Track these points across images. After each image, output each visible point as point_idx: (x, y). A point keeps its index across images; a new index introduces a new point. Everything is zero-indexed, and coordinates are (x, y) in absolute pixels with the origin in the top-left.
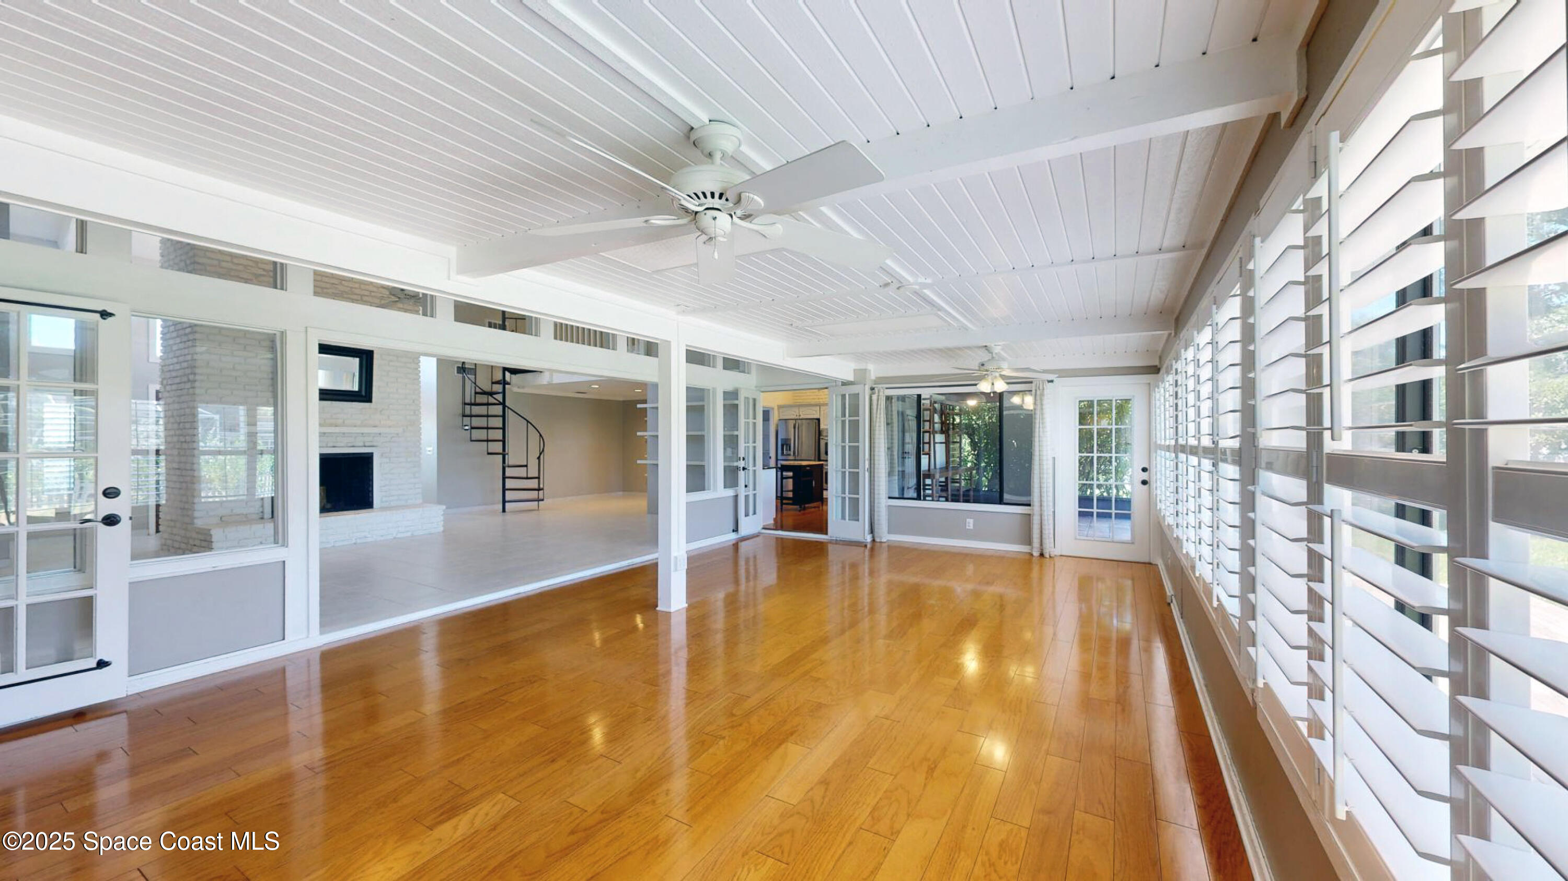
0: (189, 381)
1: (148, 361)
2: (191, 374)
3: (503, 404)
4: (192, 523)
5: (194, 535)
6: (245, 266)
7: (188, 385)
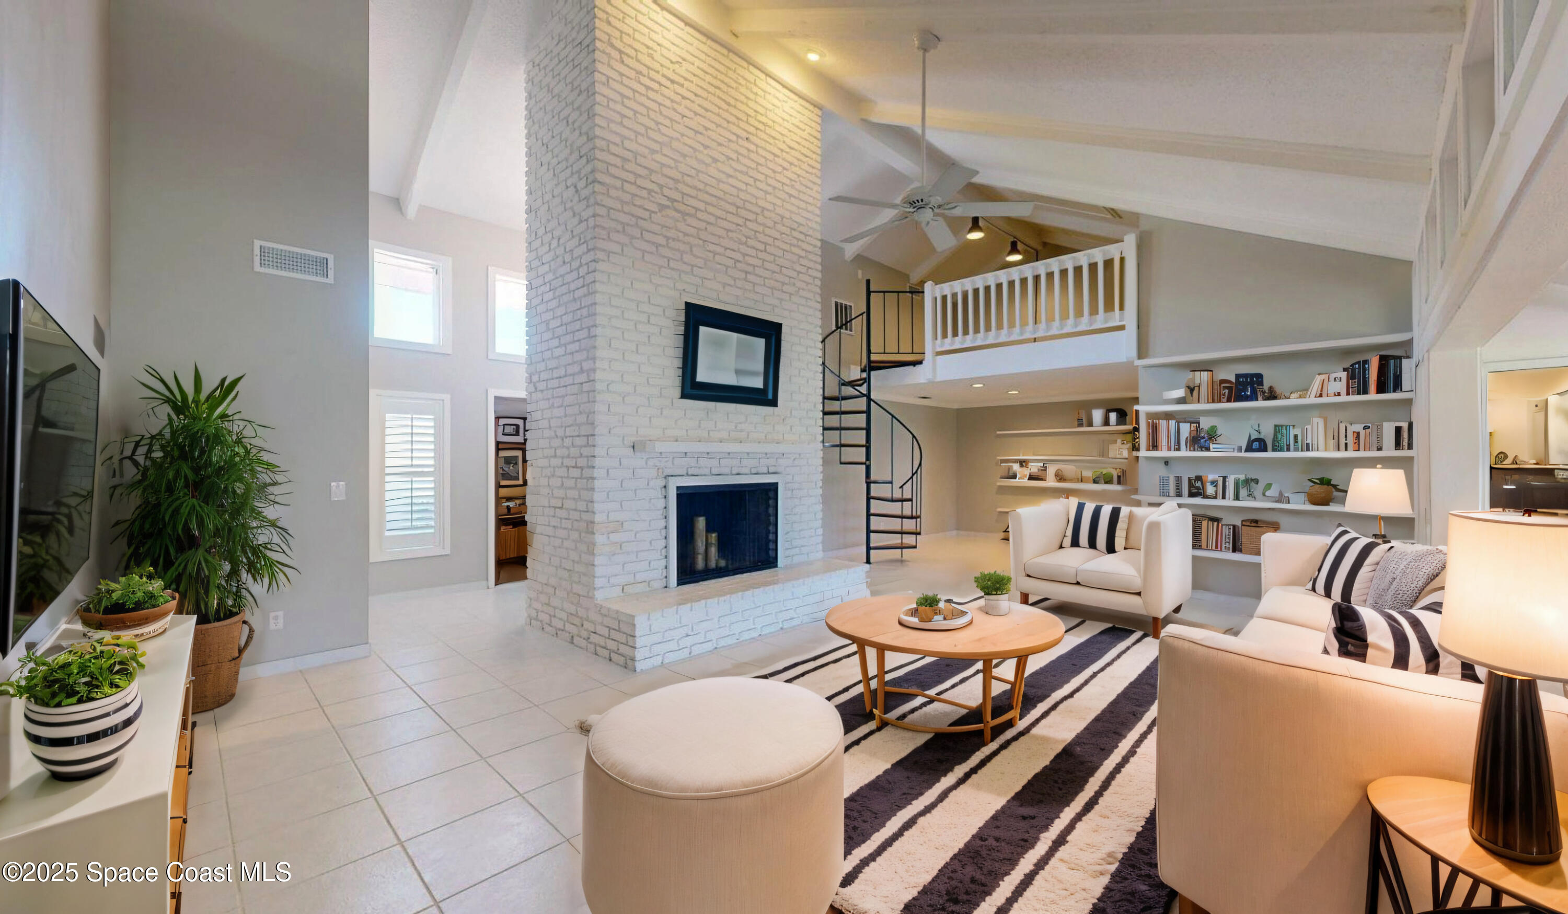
0: (582, 371)
1: (487, 357)
2: (588, 358)
3: (868, 396)
4: (592, 598)
5: (593, 616)
6: (650, 192)
7: (583, 378)
